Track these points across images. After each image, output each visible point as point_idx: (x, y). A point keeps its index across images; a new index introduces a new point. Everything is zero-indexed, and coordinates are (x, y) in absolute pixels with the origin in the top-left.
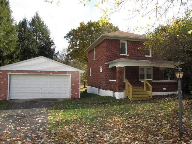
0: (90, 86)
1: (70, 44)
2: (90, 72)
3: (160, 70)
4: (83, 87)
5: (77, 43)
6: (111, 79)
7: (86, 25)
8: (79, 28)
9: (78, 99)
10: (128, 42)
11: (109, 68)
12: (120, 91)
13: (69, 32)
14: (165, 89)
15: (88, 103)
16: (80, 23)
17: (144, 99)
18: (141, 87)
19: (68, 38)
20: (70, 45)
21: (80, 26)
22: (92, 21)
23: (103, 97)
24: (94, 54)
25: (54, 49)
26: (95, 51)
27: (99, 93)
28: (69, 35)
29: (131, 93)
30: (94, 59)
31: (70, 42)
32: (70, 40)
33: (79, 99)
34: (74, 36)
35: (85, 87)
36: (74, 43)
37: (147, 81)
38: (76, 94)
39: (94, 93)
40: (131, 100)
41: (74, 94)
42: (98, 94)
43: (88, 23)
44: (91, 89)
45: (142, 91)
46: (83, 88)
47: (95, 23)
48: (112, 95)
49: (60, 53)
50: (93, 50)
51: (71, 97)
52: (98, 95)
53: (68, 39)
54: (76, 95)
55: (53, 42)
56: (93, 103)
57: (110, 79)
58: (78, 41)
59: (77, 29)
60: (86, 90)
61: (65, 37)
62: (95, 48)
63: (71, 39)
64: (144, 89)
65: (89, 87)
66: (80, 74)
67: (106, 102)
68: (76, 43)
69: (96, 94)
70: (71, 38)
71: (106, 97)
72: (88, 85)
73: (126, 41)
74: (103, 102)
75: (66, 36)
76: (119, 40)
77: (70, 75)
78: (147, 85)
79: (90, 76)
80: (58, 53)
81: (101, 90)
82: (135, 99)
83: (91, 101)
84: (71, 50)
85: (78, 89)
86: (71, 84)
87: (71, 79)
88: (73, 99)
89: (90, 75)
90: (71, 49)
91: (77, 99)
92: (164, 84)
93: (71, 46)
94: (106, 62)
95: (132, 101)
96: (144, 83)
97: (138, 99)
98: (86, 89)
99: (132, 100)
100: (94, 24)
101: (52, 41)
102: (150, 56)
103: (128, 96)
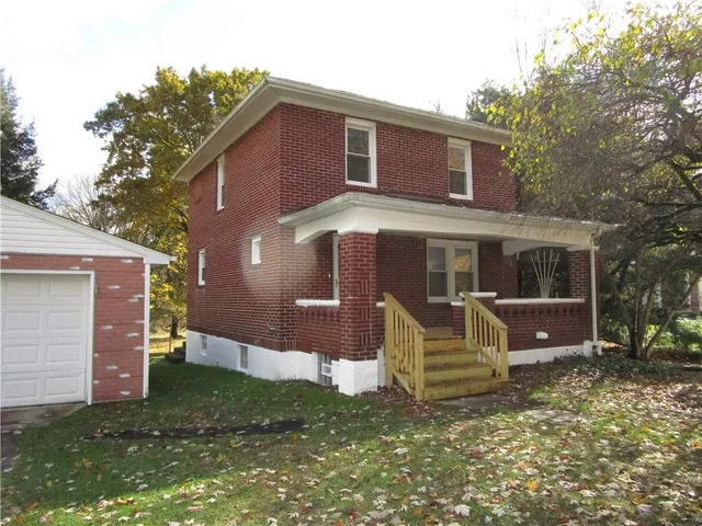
0: (198, 330)
1: (111, 156)
2: (201, 265)
3: (506, 257)
4: (168, 335)
5: (143, 153)
6: (308, 298)
7: (183, 82)
8: (150, 90)
9: (135, 402)
10: (383, 128)
11: (297, 242)
12: (362, 351)
13: (110, 105)
14: (542, 335)
15: (192, 434)
16: (158, 74)
17: (475, 387)
18: (449, 332)
19: (102, 131)
20: (109, 161)
21: (155, 83)
22: (208, 69)
23: (266, 385)
24: (221, 183)
25: (33, 173)
26: (226, 171)
27: (244, 363)
28: (106, 117)
29: (420, 361)
30: (220, 207)
31: (112, 150)
32: (110, 137)
33: (140, 403)
34: (127, 124)
35: (174, 335)
36: (130, 152)
37: (478, 299)
38: (123, 376)
39: (220, 365)
40: (417, 398)
41: (114, 376)
42: (239, 368)
43: (193, 74)
44: (205, 346)
45: (458, 351)
46: (165, 340)
47: (220, 76)
48: (312, 375)
49: (59, 189)
50: (213, 166)
51: (94, 398)
52: (242, 374)
53: (101, 135)
54: (124, 384)
55: (31, 142)
56: (223, 431)
57: (302, 298)
58: (150, 145)
59: (144, 95)
60: (181, 352)
61: (89, 126)
62: (223, 157)
63: (118, 137)
64: (464, 338)
65: (197, 335)
66: (147, 269)
67: (294, 417)
68: (137, 150)
69: (230, 367)
70: (118, 130)
71: (283, 383)
72: (190, 328)
73: (373, 125)
74: (280, 418)
75: (94, 120)
76: (342, 117)
77: (92, 274)
78: (479, 320)
79: (201, 287)
80: (50, 191)
81: (256, 352)
82: (436, 393)
83: (209, 415)
84: (118, 179)
85: (138, 348)
86: (97, 325)
87: (97, 296)
88: (105, 405)
89: (201, 283)
90: (116, 177)
91: (129, 403)
92: (540, 312)
93: (114, 162)
94: (284, 214)
95: (426, 403)
96: (461, 310)
97: (450, 391)
98: (178, 344)
99: (427, 398)
100: (216, 81)
101: (24, 134)
102: (469, 196)
103: (399, 376)
